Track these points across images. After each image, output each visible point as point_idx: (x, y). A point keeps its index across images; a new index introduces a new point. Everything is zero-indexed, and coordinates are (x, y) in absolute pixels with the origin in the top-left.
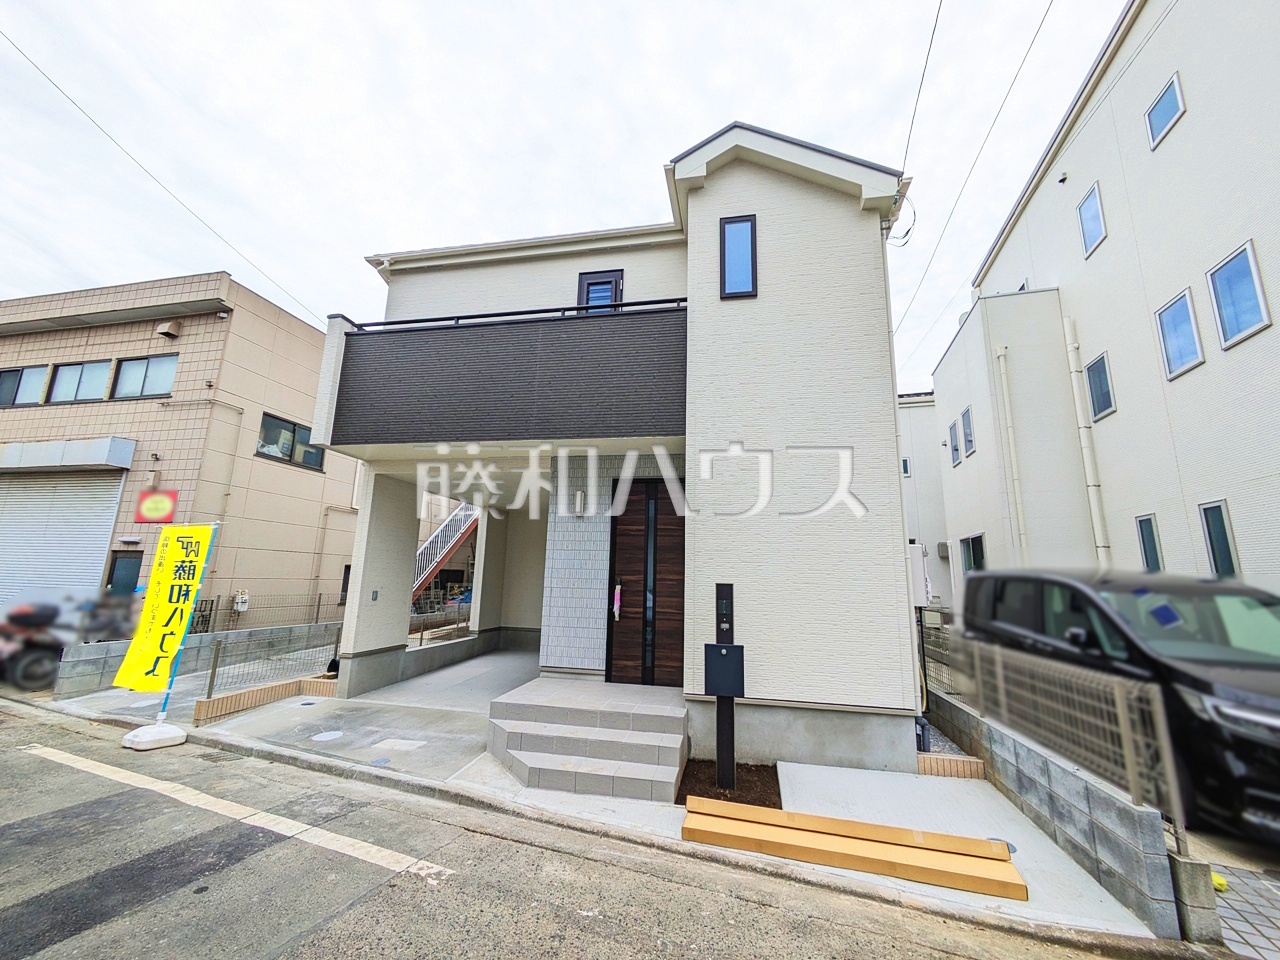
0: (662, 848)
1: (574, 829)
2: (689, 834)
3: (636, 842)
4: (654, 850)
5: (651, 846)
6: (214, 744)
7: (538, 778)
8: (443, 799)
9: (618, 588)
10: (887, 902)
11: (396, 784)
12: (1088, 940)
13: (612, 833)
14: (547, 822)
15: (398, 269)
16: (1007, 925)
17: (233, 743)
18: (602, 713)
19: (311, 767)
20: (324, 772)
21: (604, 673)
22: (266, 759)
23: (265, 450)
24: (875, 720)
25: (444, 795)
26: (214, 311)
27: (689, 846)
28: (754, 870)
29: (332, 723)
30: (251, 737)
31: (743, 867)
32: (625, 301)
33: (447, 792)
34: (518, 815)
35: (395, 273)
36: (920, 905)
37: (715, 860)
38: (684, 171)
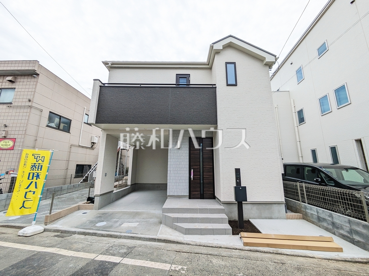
0: (240, 250)
1: (209, 247)
2: (246, 244)
3: (231, 249)
4: (238, 251)
5: (236, 249)
6: (57, 231)
7: (188, 232)
8: (159, 242)
9: (192, 170)
10: (311, 257)
11: (140, 239)
12: (365, 261)
13: (222, 246)
14: (199, 246)
15: (113, 66)
16: (344, 260)
17: (66, 230)
18: (199, 209)
19: (103, 236)
20: (109, 237)
21: (188, 196)
22: (84, 235)
23: (50, 125)
24: (274, 205)
25: (159, 240)
26: (32, 74)
27: (247, 248)
28: (270, 253)
29: (99, 219)
30: (72, 227)
31: (267, 253)
32: (191, 83)
33: (161, 239)
34: (189, 244)
35: (111, 68)
36: (320, 257)
37: (258, 251)
38: (216, 47)
